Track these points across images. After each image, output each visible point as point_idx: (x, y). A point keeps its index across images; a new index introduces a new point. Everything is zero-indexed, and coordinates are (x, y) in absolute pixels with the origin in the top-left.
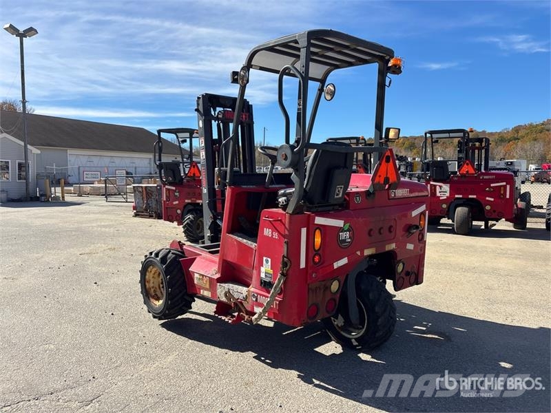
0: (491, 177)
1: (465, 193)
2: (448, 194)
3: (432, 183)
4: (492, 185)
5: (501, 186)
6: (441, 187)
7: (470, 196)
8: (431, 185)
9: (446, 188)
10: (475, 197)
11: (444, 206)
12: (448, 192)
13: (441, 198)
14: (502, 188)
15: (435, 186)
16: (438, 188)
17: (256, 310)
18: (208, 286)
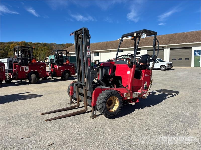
0: (40, 64)
2: (28, 70)
3: (22, 66)
5: (43, 67)
6: (25, 68)
8: (21, 67)
9: (27, 68)
11: (26, 75)
12: (28, 69)
13: (26, 72)
14: (44, 68)
15: (23, 67)
16: (24, 68)
17: (144, 95)
18: (129, 96)
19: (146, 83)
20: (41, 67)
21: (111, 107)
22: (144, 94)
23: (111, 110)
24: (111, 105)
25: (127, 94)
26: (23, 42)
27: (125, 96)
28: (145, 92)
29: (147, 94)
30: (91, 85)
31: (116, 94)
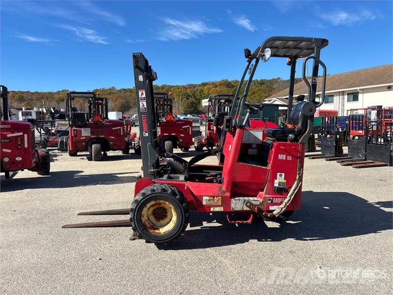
0: (182, 122)
1: (170, 132)
4: (183, 127)
5: (187, 128)
7: (172, 134)
10: (175, 134)
12: (160, 132)
17: (271, 208)
18: (220, 203)
19: (281, 176)
20: (183, 129)
21: (162, 222)
22: (273, 204)
23: (158, 229)
24: (163, 219)
25: (213, 200)
26: (223, 80)
27: (204, 203)
28: (275, 201)
29: (282, 206)
30: (150, 171)
31: (166, 195)
